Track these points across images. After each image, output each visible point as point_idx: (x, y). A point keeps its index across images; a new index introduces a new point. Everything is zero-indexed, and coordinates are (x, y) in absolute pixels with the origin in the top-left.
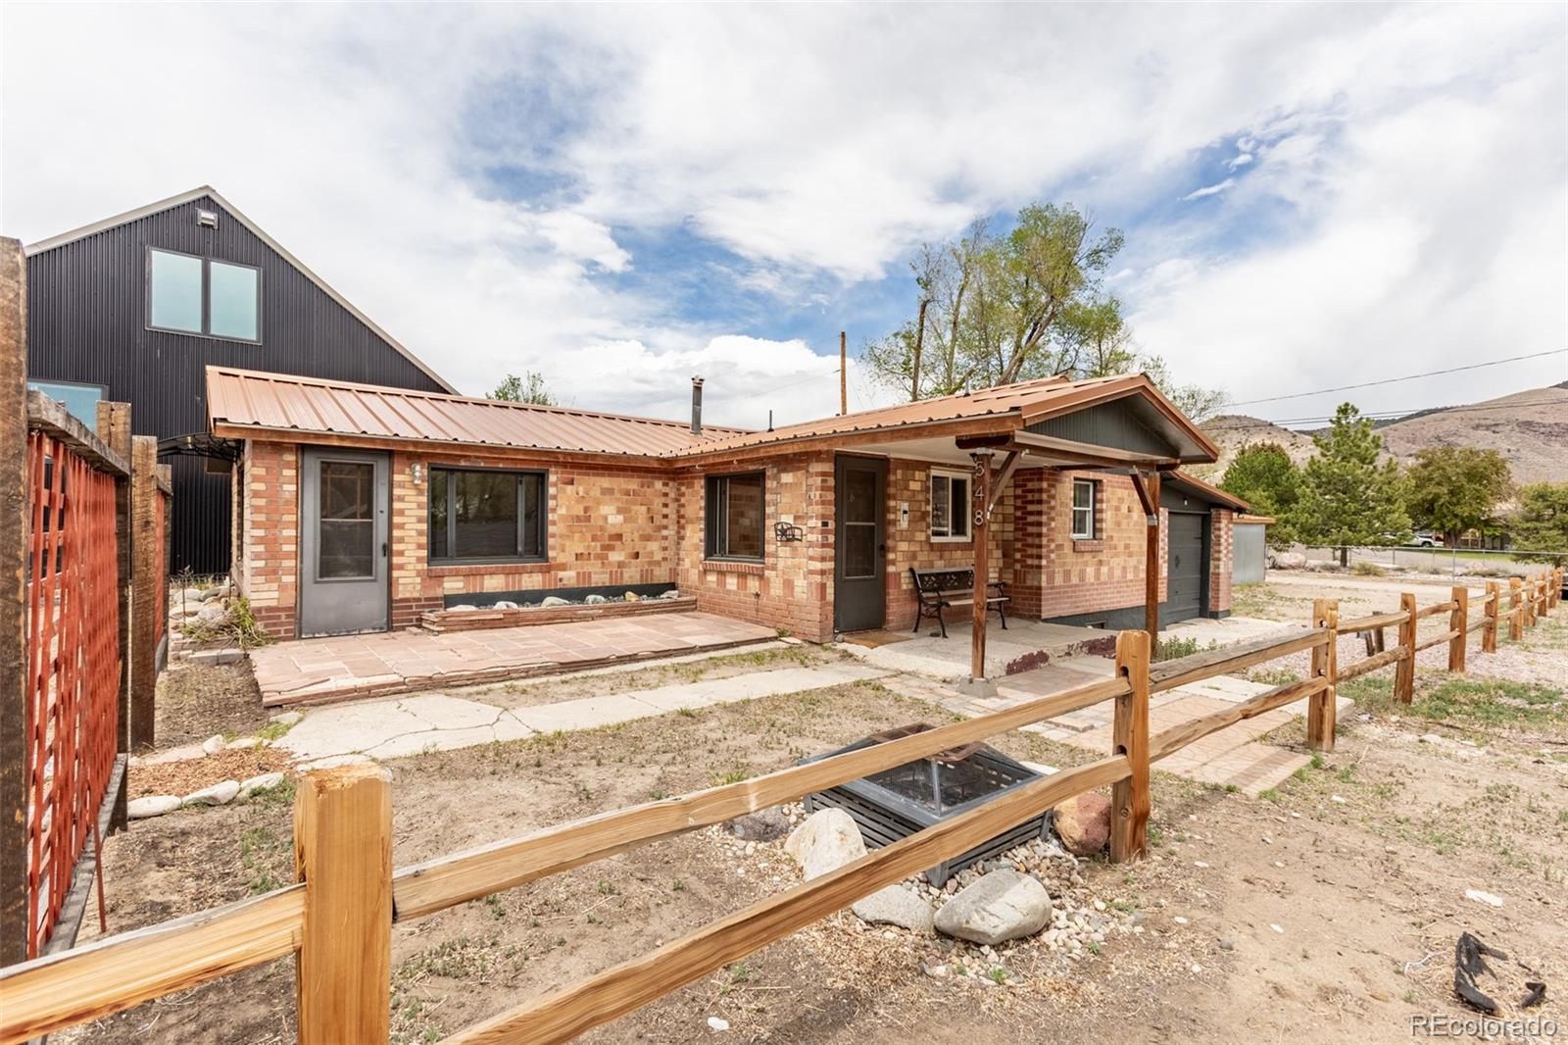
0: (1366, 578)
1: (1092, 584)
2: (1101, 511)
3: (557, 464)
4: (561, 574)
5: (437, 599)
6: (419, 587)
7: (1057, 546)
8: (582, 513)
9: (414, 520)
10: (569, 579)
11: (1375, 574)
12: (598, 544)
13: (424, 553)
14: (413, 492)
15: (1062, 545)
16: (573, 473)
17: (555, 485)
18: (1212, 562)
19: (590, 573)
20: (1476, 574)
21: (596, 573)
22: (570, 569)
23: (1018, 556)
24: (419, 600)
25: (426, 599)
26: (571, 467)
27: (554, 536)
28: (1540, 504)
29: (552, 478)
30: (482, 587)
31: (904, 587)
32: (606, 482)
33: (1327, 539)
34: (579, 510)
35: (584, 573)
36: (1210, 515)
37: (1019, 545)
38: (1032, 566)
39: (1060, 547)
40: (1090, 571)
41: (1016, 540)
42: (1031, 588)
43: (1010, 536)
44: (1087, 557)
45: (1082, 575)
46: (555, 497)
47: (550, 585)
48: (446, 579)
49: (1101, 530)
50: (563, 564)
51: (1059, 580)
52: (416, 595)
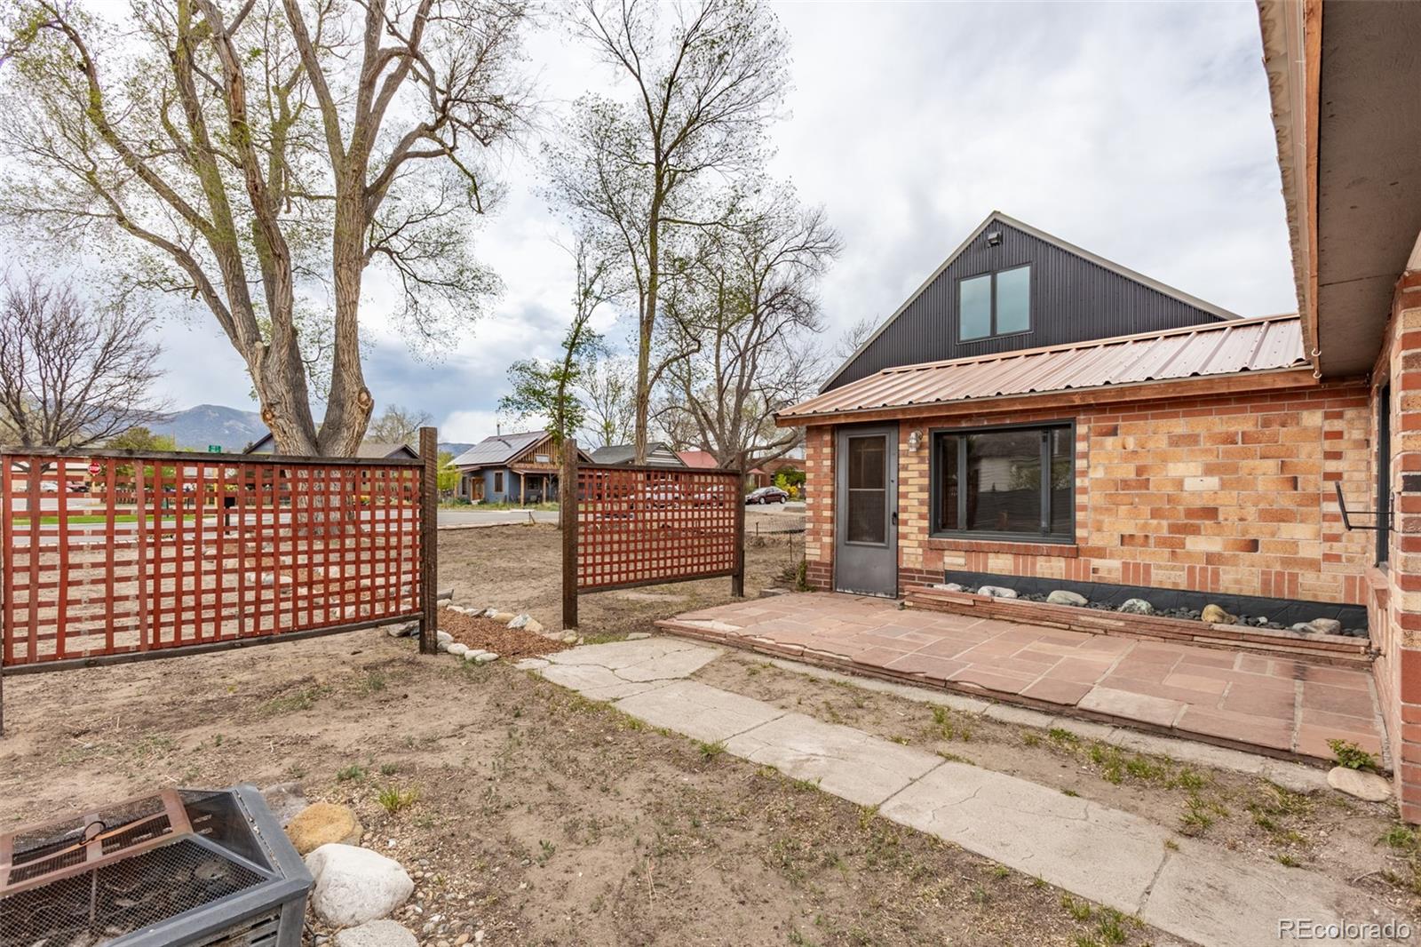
3: (1087, 408)
4: (1096, 562)
5: (937, 573)
6: (921, 559)
8: (1132, 476)
9: (916, 489)
10: (1110, 571)
12: (1165, 523)
13: (925, 523)
14: (915, 460)
16: (1116, 419)
17: (1086, 438)
19: (1147, 567)
21: (1159, 567)
22: (1112, 556)
24: (920, 571)
25: (928, 572)
26: (1112, 410)
27: (1084, 508)
29: (1081, 429)
30: (986, 565)
32: (1180, 425)
34: (1128, 472)
35: (1137, 566)
46: (1085, 455)
47: (1077, 574)
48: (946, 553)
50: (1099, 549)
52: (918, 566)
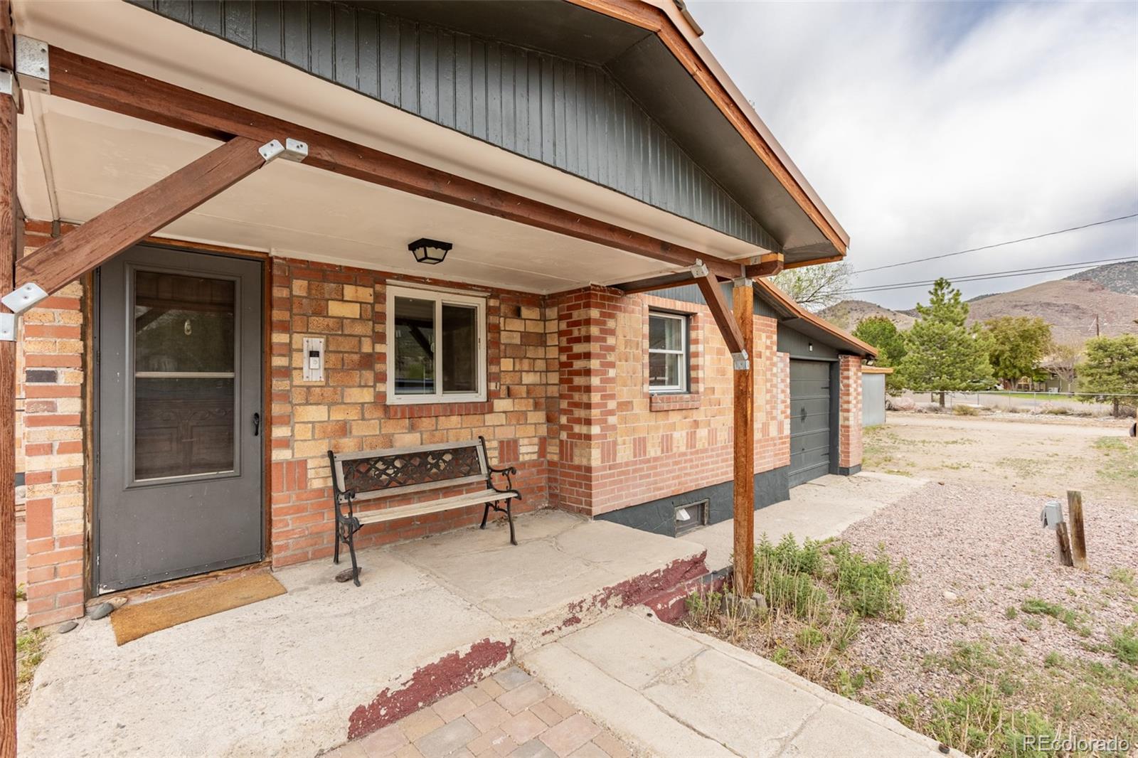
0: (963, 417)
1: (684, 454)
2: (696, 355)
7: (619, 404)
11: (971, 414)
15: (630, 403)
18: (840, 413)
20: (1050, 412)
23: (564, 420)
28: (1101, 353)
31: (317, 484)
33: (930, 386)
36: (838, 362)
37: (564, 404)
38: (579, 436)
39: (625, 406)
40: (680, 437)
41: (562, 396)
42: (578, 468)
43: (553, 391)
44: (675, 418)
45: (667, 443)
49: (697, 380)
51: (624, 454)
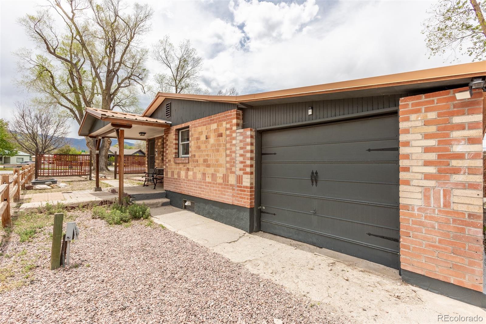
1: (184, 180)
7: (169, 160)
15: (170, 160)
39: (170, 161)
40: (183, 173)
44: (181, 166)
45: (179, 174)
51: (169, 175)
